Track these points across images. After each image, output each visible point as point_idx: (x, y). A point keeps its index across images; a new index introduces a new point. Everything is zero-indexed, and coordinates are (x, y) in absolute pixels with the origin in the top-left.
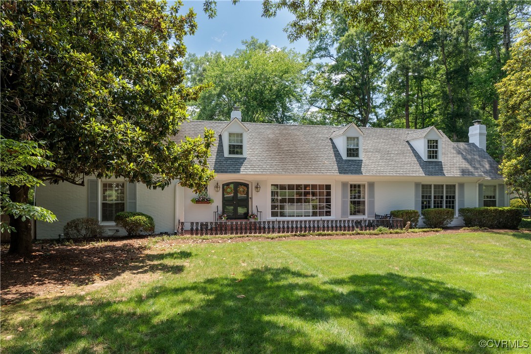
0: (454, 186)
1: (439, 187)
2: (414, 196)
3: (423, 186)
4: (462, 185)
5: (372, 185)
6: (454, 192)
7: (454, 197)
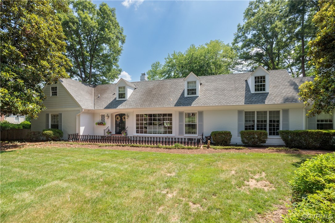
0: (278, 112)
1: (261, 113)
2: (237, 121)
3: (246, 113)
4: (286, 111)
5: (201, 113)
6: (279, 117)
7: (278, 121)
